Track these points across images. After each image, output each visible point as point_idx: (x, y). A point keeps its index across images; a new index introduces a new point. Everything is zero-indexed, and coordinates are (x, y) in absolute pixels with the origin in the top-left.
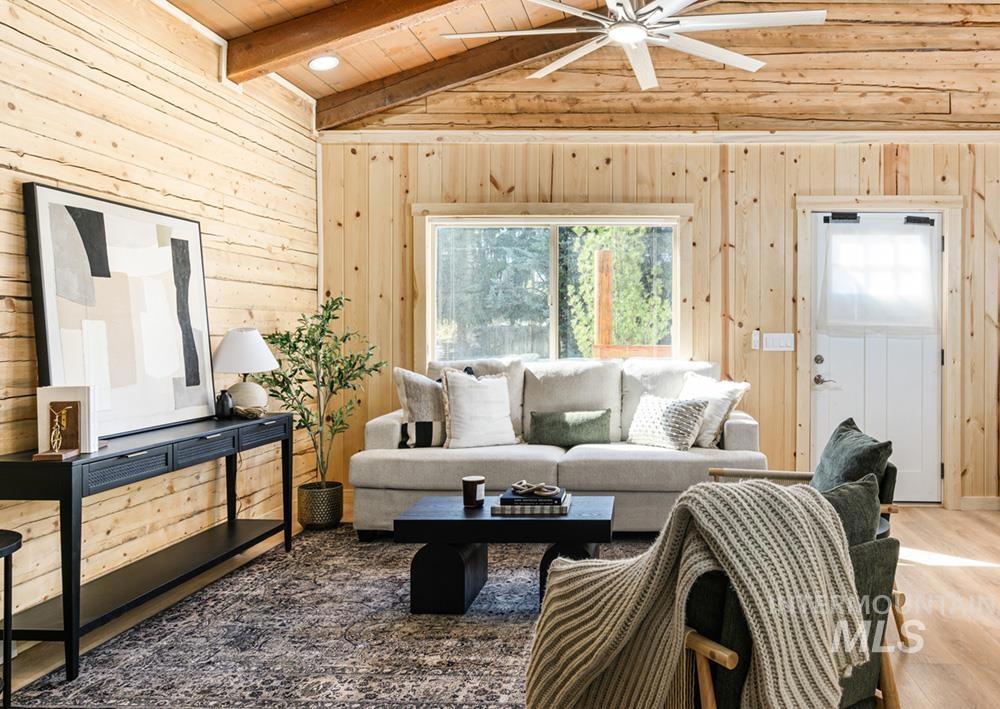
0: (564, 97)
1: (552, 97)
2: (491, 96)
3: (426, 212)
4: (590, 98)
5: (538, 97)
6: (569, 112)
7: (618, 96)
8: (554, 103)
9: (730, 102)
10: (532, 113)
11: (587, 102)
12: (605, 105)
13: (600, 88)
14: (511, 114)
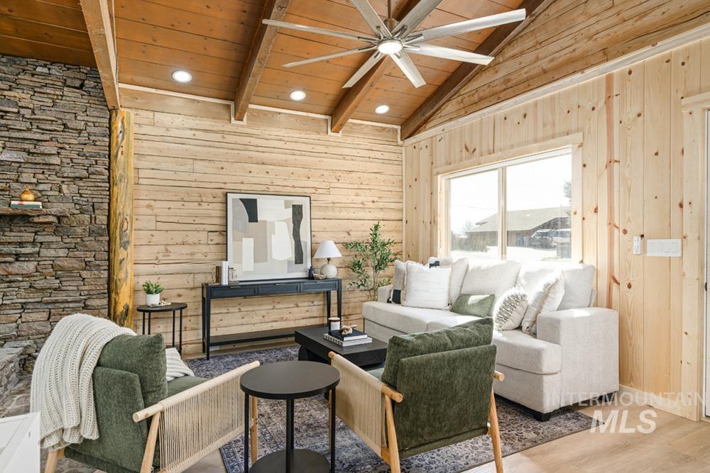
0: (502, 80)
1: (496, 83)
2: (466, 96)
3: (438, 173)
4: (516, 75)
5: (489, 86)
6: (505, 90)
7: (533, 66)
8: (497, 87)
9: (618, 33)
10: (486, 98)
11: (515, 79)
12: (525, 76)
13: (523, 65)
14: (476, 103)
